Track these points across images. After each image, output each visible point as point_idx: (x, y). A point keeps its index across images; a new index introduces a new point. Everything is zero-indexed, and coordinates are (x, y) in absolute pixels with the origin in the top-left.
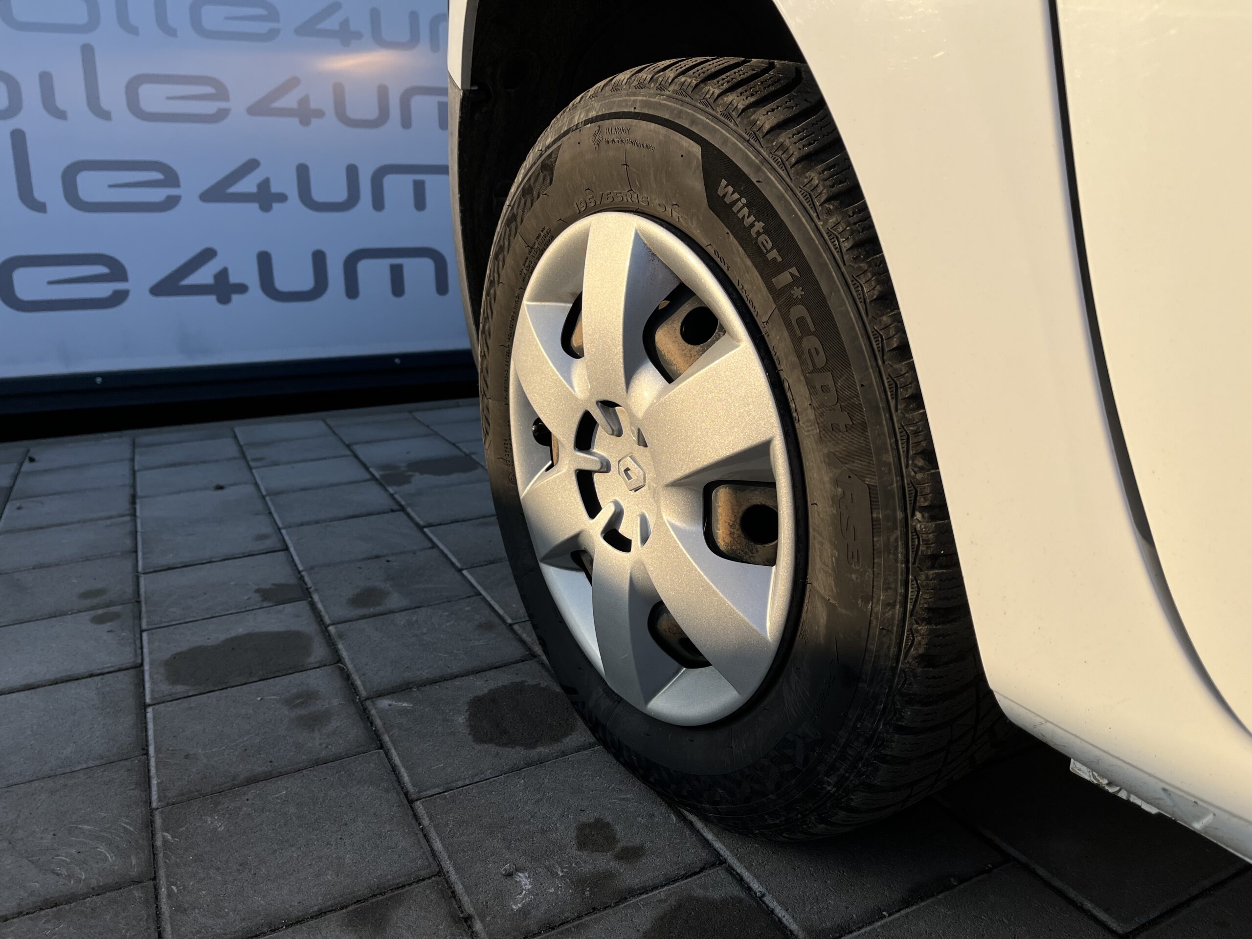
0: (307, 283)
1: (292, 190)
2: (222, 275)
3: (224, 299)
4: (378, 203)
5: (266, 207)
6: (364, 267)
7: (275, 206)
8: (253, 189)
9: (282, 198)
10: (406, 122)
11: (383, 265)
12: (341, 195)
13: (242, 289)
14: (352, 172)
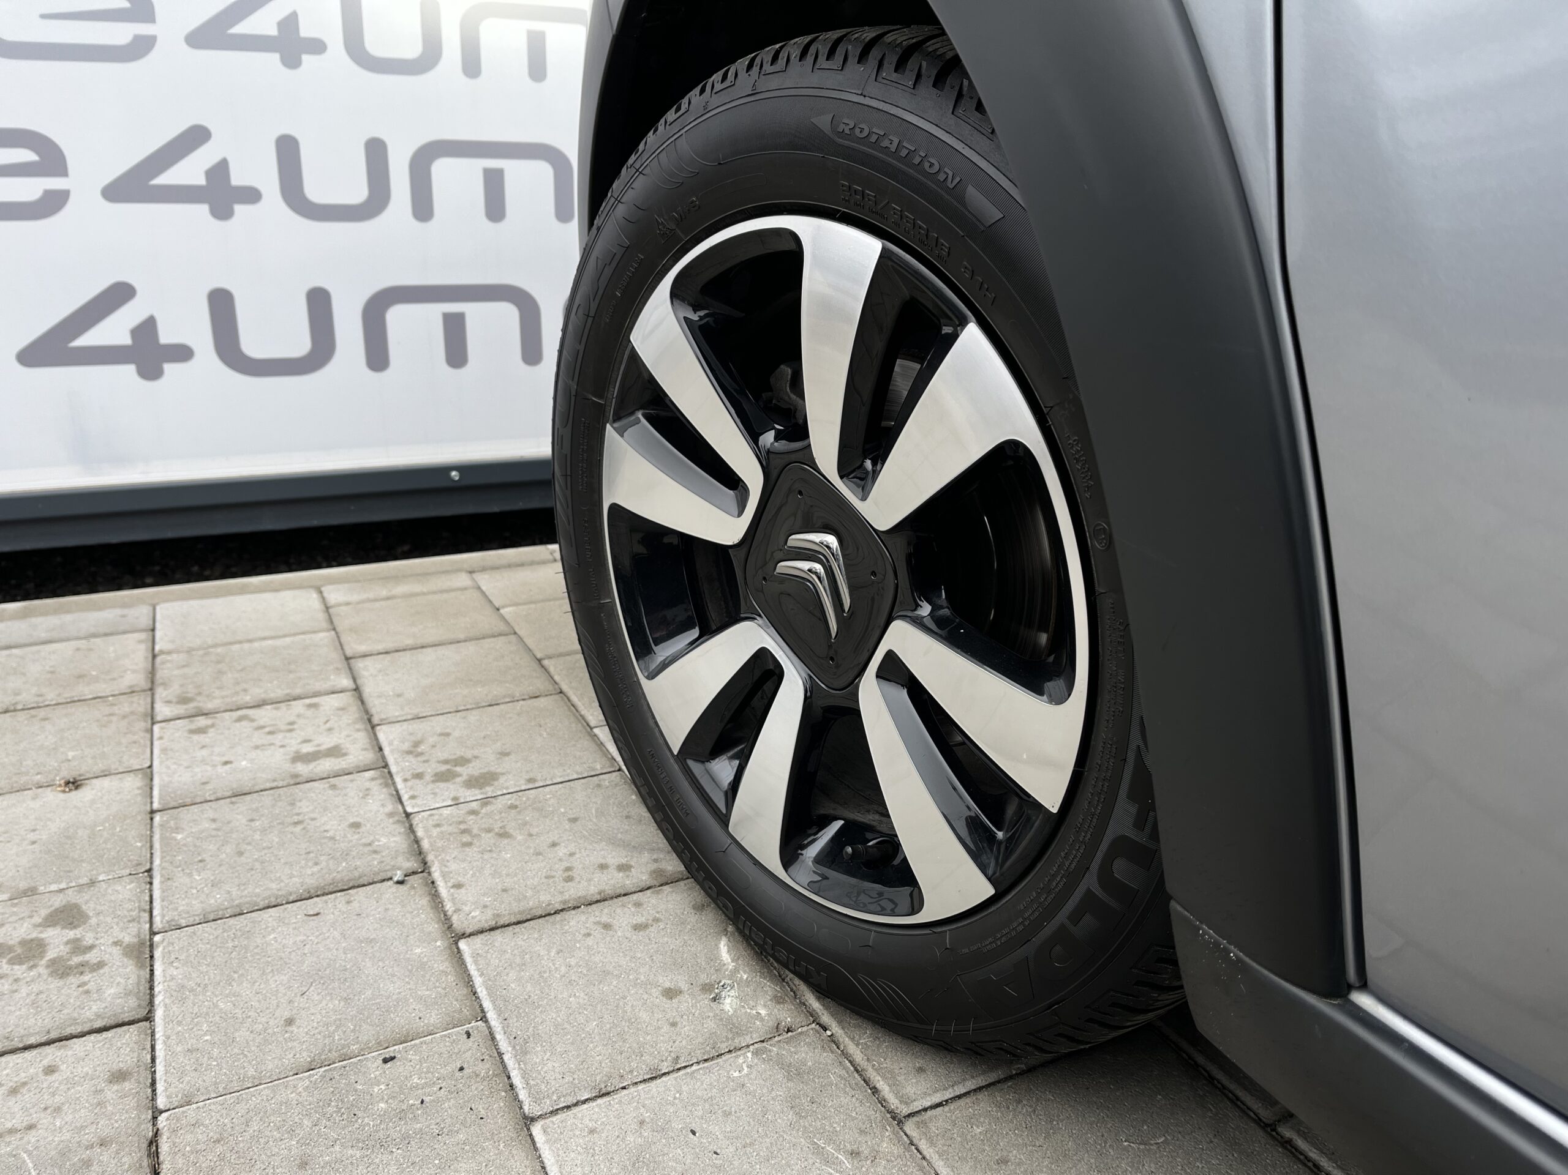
0: (300, 345)
1: (268, 182)
2: (146, 329)
3: (150, 371)
4: (423, 208)
5: (222, 212)
6: (397, 317)
7: (238, 208)
8: (199, 179)
9: (252, 195)
10: (472, 66)
11: (434, 312)
12: (357, 193)
13: (183, 353)
14: (376, 151)
